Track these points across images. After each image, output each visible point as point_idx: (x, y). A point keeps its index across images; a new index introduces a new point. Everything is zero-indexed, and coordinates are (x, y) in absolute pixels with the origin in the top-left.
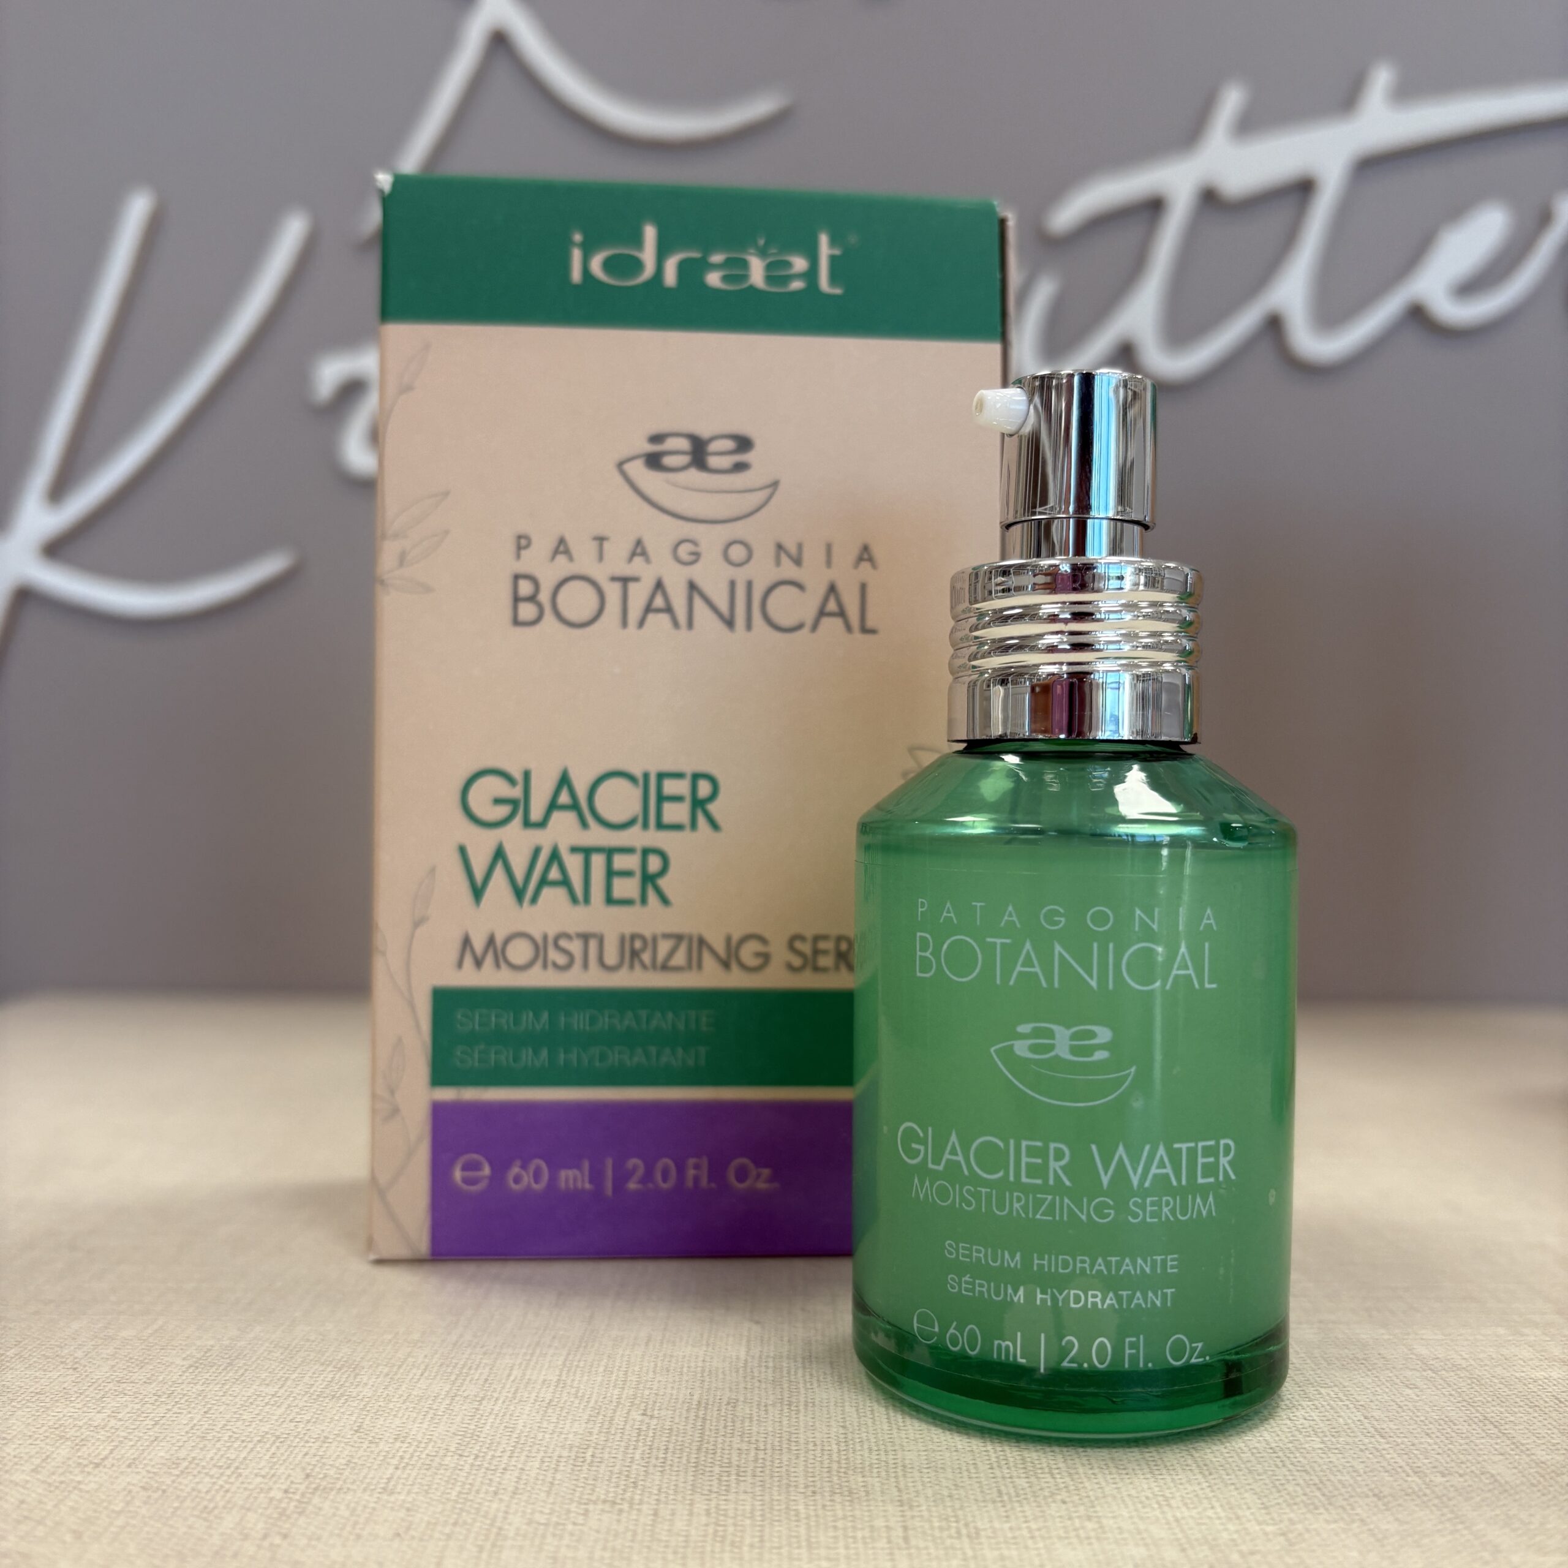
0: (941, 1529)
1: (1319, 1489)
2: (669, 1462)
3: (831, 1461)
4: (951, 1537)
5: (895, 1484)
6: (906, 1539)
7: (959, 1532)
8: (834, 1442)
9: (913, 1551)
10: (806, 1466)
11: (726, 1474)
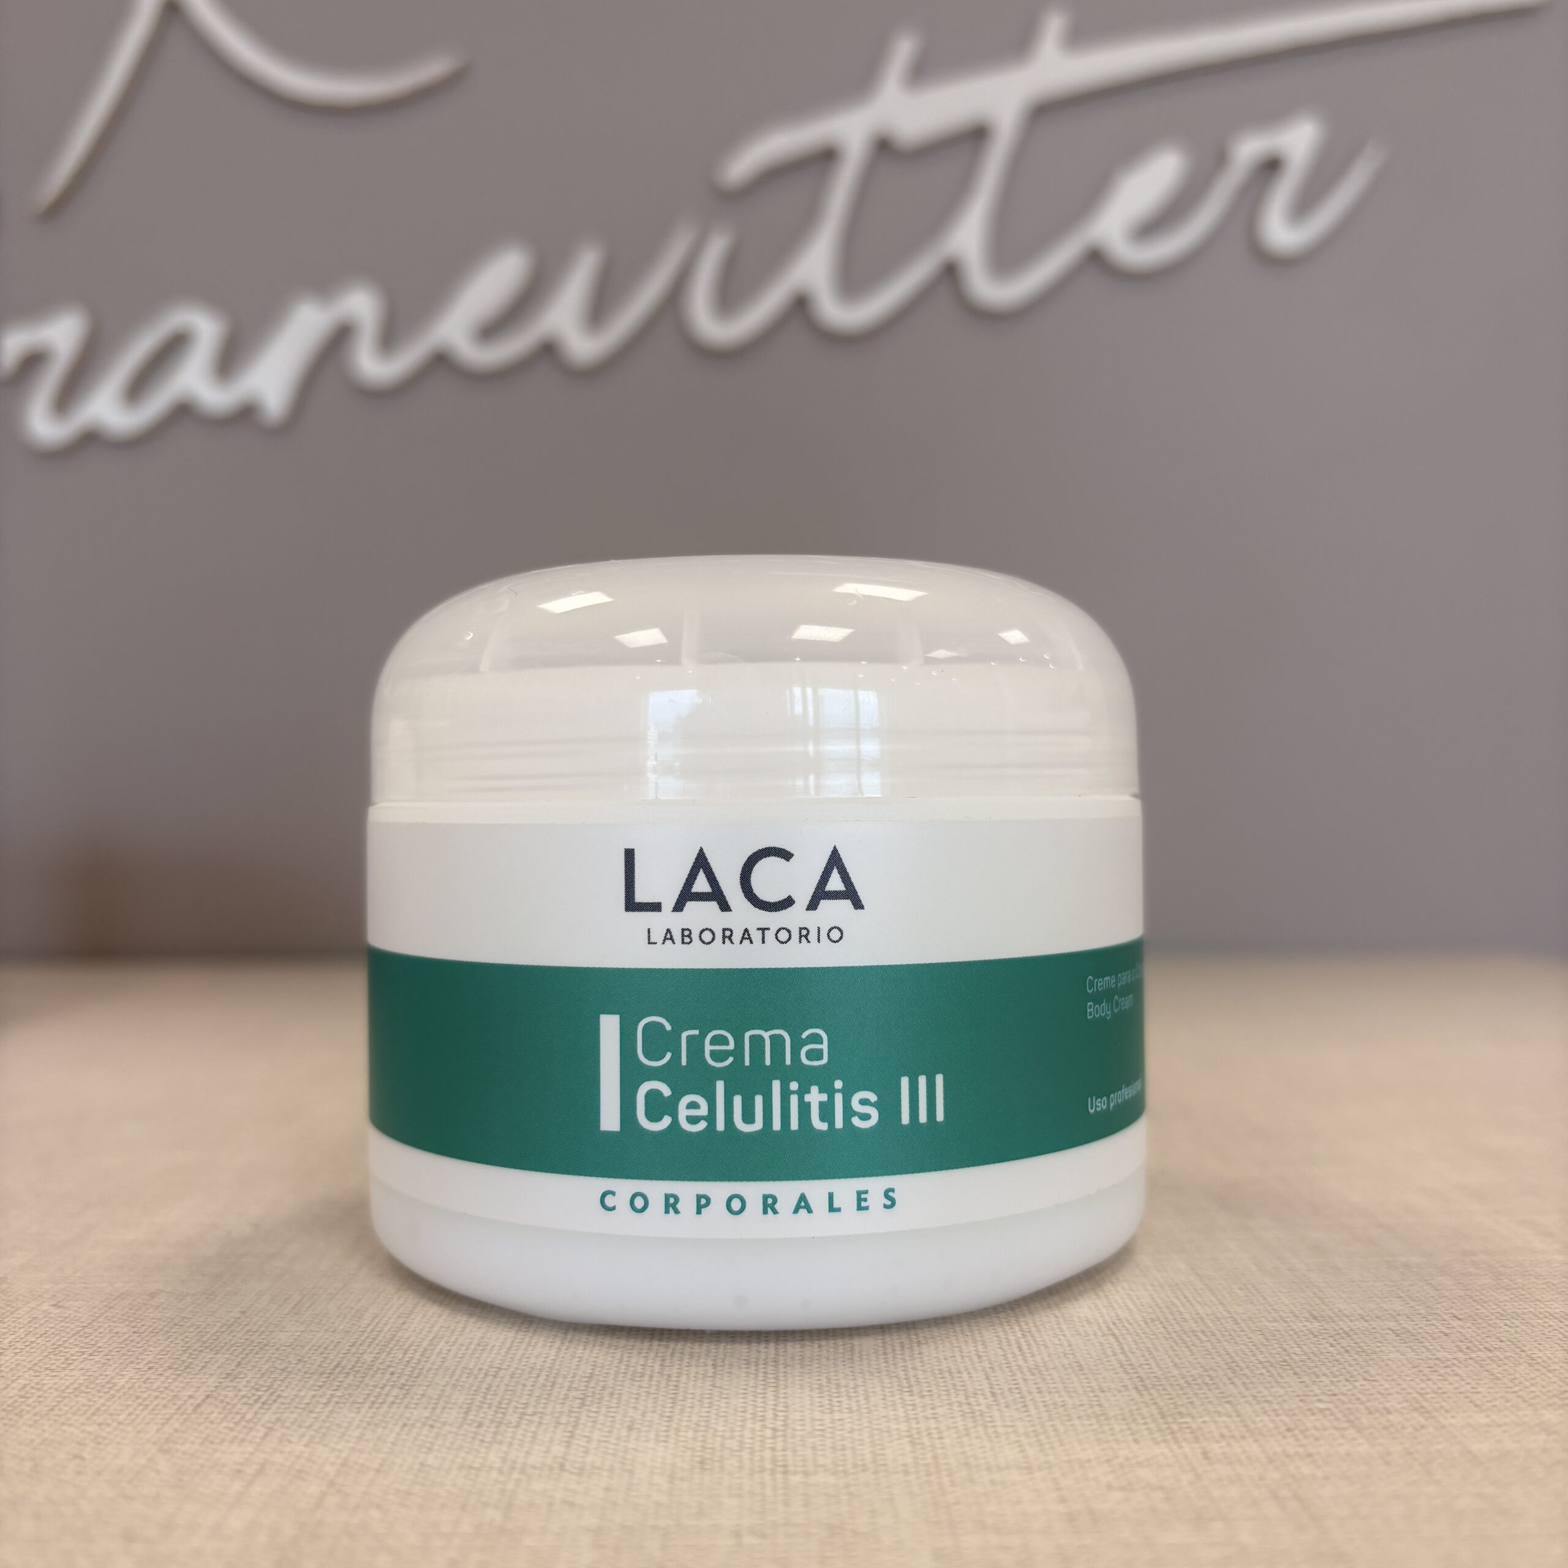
0: (243, 1397)
1: (663, 1360)
2: (33, 1345)
3: (198, 1341)
4: (245, 1404)
5: (239, 1360)
6: (199, 1406)
7: (256, 1401)
8: (220, 1324)
9: (193, 1416)
10: (168, 1346)
11: (80, 1354)
